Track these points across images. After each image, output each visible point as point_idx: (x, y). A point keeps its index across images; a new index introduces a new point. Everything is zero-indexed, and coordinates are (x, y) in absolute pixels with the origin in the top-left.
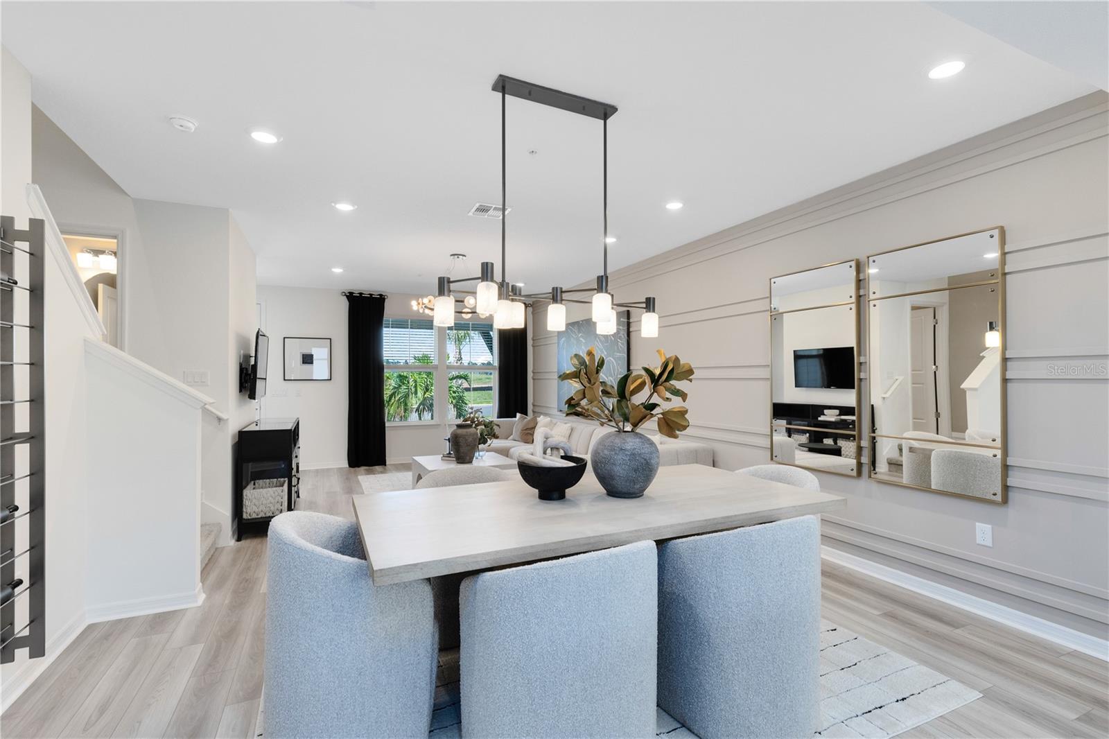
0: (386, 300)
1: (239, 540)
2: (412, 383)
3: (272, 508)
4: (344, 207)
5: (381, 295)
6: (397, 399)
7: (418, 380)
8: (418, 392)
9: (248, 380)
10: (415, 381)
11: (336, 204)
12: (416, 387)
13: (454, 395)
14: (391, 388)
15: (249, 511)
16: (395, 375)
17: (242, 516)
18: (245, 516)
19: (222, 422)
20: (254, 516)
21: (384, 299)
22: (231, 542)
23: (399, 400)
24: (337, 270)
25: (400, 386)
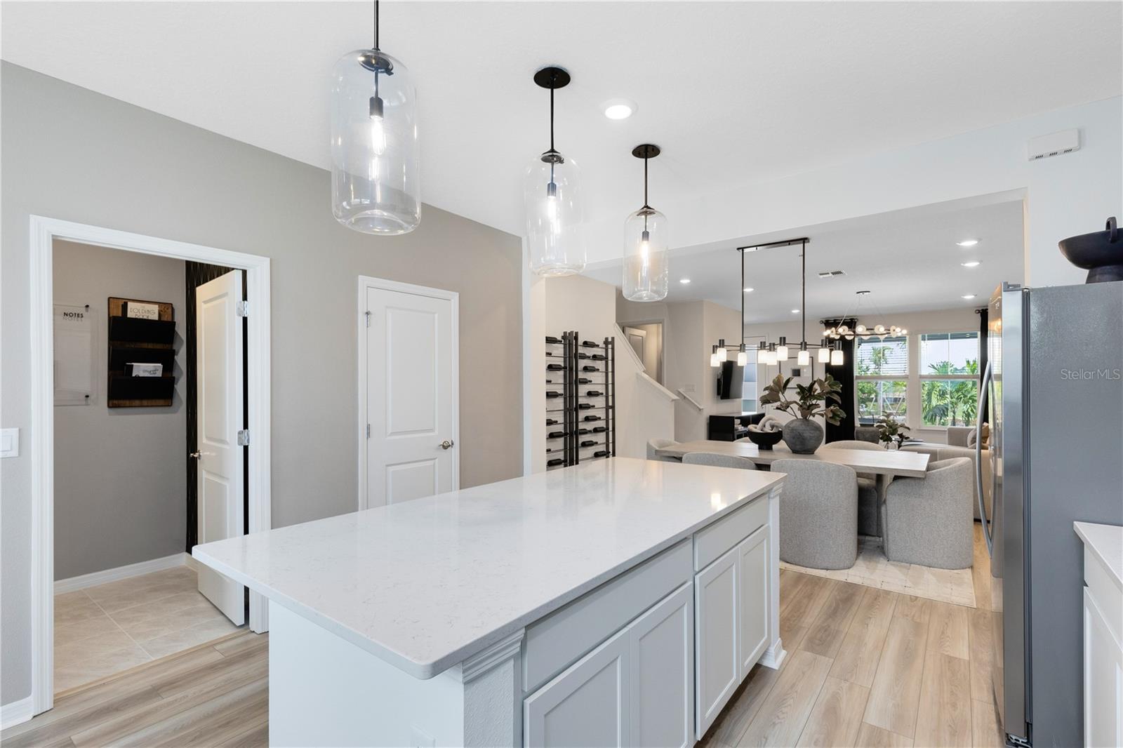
5: (852, 319)
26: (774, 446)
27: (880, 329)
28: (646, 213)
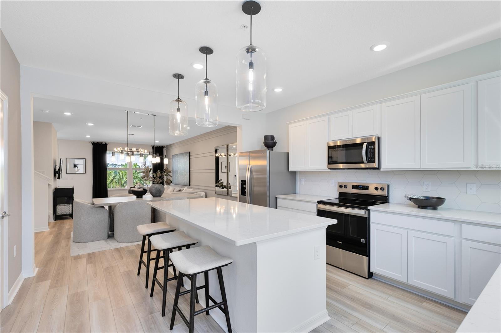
0: (108, 145)
1: (55, 220)
2: (121, 175)
3: (66, 212)
4: (90, 124)
5: (106, 143)
6: (115, 181)
7: (124, 173)
8: (124, 178)
9: (57, 173)
10: (123, 174)
11: (87, 123)
12: (123, 176)
13: (139, 179)
14: (112, 176)
15: (58, 212)
16: (114, 171)
17: (56, 214)
18: (57, 214)
19: (50, 186)
20: (60, 214)
21: (107, 144)
22: (53, 221)
23: (116, 181)
24: (88, 136)
25: (116, 176)
26: (143, 196)
27: (134, 149)
28: (178, 101)
